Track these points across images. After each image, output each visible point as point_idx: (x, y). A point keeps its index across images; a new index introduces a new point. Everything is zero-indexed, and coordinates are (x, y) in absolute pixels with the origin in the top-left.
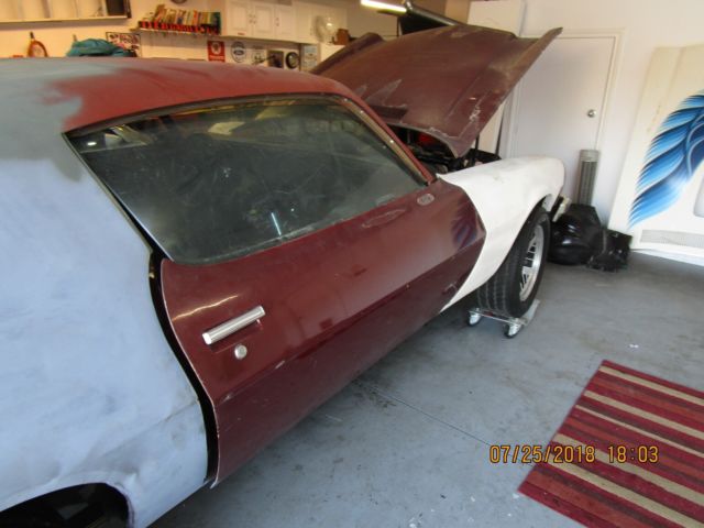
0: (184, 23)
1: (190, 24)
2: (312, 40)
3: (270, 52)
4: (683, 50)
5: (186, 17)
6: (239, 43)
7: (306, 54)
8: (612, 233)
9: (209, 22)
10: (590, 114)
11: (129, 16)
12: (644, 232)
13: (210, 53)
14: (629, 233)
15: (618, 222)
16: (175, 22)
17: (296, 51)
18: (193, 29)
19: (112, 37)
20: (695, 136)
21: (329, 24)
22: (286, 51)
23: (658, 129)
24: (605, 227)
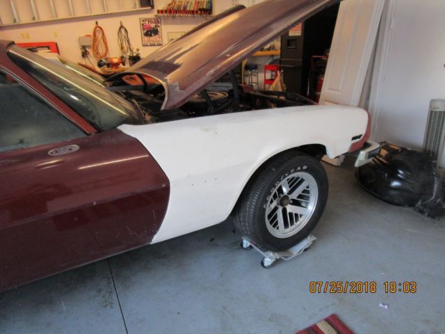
0: (188, 9)
1: (192, 9)
5: (189, 5)
9: (205, 7)
11: (153, 7)
16: (182, 9)
18: (193, 12)
19: (143, 21)
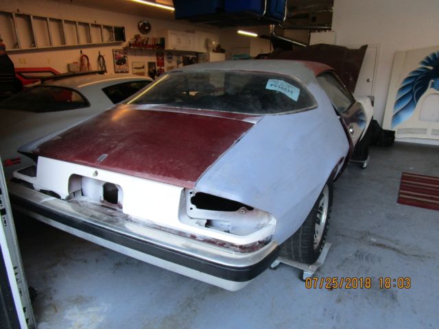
0: (148, 44)
1: (151, 44)
2: (203, 50)
3: (184, 58)
4: (407, 52)
5: (149, 41)
6: (171, 54)
7: (201, 58)
8: (386, 131)
9: (159, 43)
10: (368, 81)
11: (124, 41)
12: (399, 129)
13: (158, 59)
14: (393, 130)
15: (387, 126)
16: (145, 43)
17: (195, 56)
19: (115, 52)
20: (416, 87)
21: (214, 43)
22: (191, 57)
23: (400, 86)
24: (381, 129)
